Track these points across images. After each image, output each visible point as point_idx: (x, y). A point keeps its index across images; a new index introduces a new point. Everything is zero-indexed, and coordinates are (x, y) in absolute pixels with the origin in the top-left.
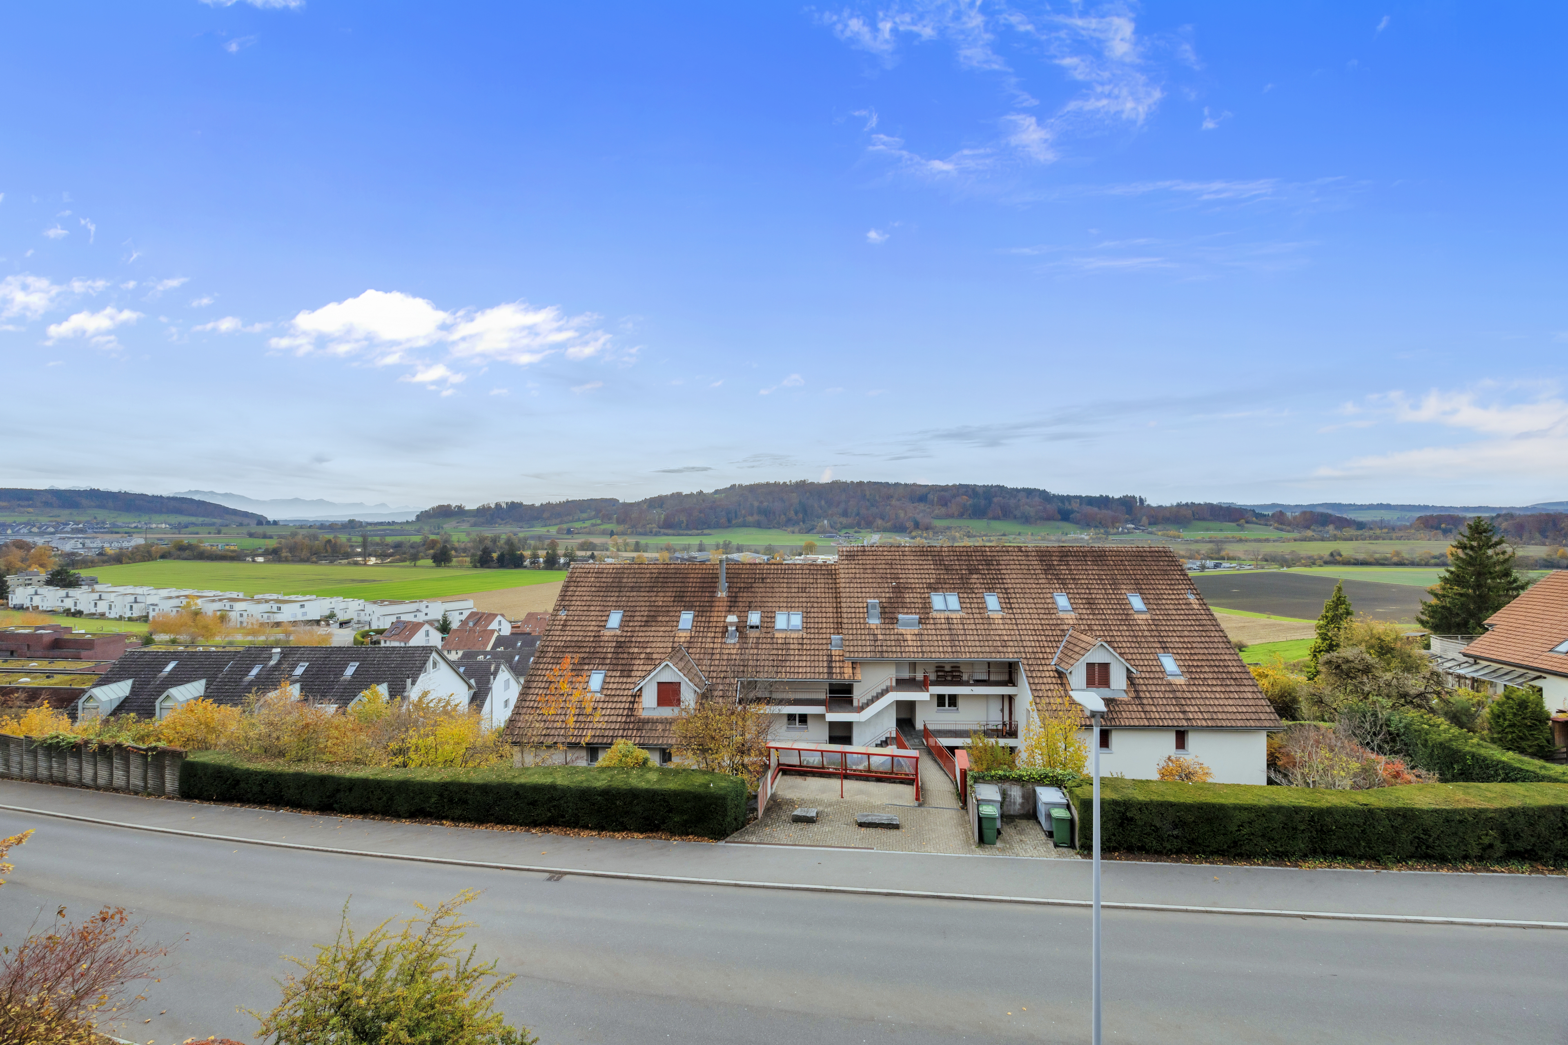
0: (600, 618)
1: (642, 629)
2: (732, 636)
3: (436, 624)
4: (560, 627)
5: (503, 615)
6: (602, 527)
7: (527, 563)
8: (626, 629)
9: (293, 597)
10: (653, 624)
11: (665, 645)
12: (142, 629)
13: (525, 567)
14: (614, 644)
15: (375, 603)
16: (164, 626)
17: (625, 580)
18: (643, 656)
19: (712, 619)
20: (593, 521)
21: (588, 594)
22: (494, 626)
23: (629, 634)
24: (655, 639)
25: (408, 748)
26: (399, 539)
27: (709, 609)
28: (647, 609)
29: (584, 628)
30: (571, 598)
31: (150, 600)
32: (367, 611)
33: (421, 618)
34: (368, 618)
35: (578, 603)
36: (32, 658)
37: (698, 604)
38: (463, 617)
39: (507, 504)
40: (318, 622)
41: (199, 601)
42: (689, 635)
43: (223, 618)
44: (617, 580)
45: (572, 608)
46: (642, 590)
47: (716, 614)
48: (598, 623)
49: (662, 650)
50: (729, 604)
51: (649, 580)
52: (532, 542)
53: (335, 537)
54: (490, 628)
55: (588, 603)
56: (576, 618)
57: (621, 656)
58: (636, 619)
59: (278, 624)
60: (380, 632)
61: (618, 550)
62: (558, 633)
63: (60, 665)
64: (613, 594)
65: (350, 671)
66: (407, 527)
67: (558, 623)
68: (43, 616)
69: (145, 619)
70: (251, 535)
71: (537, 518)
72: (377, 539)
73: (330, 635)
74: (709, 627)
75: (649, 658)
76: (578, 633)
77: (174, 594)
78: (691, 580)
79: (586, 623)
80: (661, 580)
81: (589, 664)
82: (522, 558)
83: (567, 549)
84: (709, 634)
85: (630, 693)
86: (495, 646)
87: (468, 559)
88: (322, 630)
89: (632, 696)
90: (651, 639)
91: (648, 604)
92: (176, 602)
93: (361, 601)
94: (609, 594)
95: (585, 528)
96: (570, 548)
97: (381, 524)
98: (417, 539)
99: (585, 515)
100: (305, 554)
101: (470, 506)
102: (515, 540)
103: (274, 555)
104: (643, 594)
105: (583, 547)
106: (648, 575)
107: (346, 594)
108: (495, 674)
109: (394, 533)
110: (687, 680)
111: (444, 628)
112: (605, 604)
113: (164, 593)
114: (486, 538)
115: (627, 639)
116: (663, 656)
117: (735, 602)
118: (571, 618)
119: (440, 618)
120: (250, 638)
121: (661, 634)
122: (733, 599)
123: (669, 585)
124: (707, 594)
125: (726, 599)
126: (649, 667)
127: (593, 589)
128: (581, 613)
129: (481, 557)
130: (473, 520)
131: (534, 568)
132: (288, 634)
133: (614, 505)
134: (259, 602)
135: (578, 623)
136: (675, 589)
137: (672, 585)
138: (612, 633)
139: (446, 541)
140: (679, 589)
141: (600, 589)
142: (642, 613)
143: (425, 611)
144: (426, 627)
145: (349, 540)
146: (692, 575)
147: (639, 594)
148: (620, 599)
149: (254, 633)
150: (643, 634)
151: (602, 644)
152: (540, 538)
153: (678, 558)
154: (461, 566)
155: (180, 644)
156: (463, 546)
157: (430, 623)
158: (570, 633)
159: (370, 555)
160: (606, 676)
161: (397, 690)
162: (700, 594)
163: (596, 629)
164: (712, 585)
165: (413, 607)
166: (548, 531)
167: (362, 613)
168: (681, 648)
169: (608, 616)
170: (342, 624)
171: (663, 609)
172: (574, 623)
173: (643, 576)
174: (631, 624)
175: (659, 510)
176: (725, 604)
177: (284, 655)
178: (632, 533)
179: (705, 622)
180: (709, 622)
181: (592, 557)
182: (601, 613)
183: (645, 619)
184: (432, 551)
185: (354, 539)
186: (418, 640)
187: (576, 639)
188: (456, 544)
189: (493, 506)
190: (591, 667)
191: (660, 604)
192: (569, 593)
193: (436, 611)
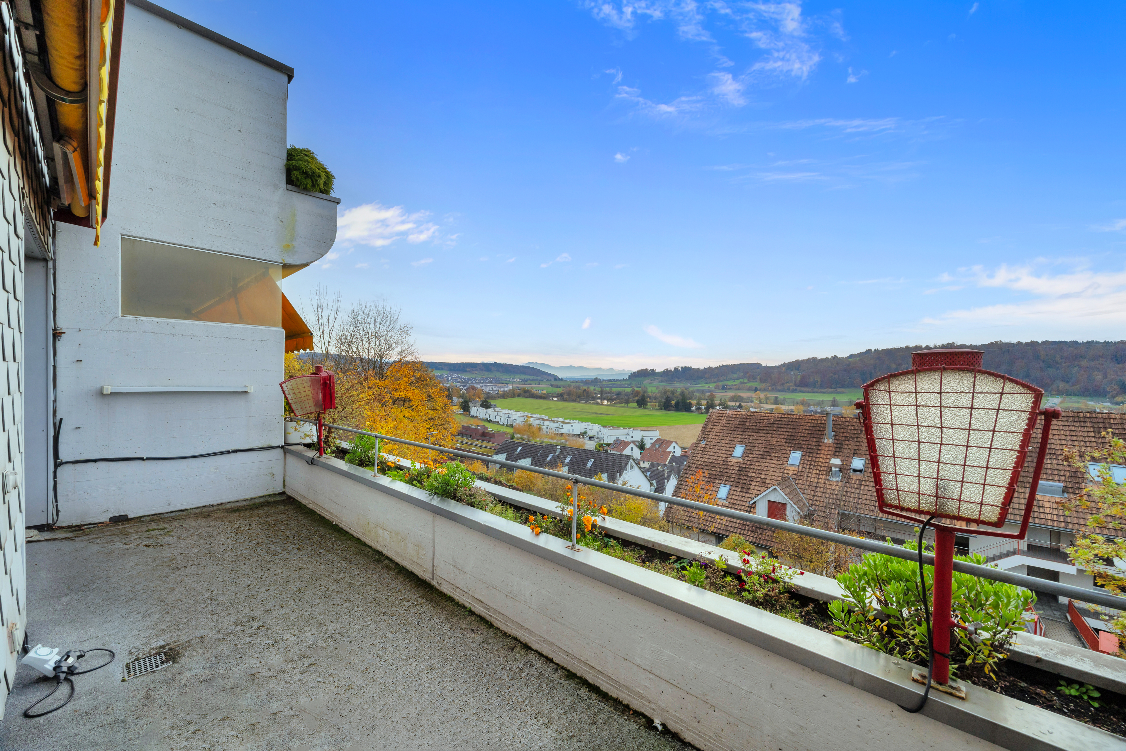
0: (728, 449)
1: (759, 460)
2: (836, 475)
3: (637, 444)
4: (701, 452)
5: (676, 443)
6: (749, 385)
7: (694, 408)
8: (747, 458)
9: (568, 421)
10: (768, 457)
11: (776, 474)
12: (510, 431)
13: (692, 411)
14: (737, 468)
15: (606, 427)
16: (518, 430)
17: (748, 424)
18: (758, 480)
19: (817, 460)
20: (742, 380)
21: (720, 431)
22: (670, 449)
23: (749, 463)
24: (769, 469)
25: (612, 510)
26: (619, 389)
27: (816, 451)
28: (763, 446)
29: (717, 455)
30: (709, 433)
31: (514, 417)
32: (602, 432)
33: (629, 439)
34: (602, 436)
35: (713, 437)
36: (476, 439)
37: (806, 446)
38: (653, 441)
39: (682, 368)
40: (579, 435)
41: (531, 419)
42: (796, 469)
43: (540, 429)
44: (742, 423)
45: (709, 440)
46: (761, 431)
47: (821, 456)
48: (726, 452)
49: (773, 478)
50: (834, 449)
51: (766, 425)
52: (698, 394)
53: (588, 388)
54: (668, 450)
55: (720, 438)
56: (712, 447)
57: (742, 477)
58: (754, 452)
59: (562, 435)
60: (608, 445)
61: (761, 402)
62: (699, 455)
63: (485, 444)
64: (738, 433)
65: (590, 464)
66: (624, 383)
67: (699, 449)
68: (480, 421)
69: (512, 426)
70: (552, 386)
71: (701, 378)
72: (608, 389)
73: (584, 444)
74: (814, 466)
75: (763, 482)
76: (712, 457)
77: (522, 415)
78: (801, 427)
79: (718, 451)
80: (776, 425)
81: (719, 479)
82: (690, 405)
83: (721, 400)
84: (814, 471)
85: (747, 505)
86: (670, 462)
87: (657, 404)
88: (580, 440)
89: (748, 507)
90: (766, 468)
91: (765, 442)
92: (522, 419)
93: (599, 426)
94: (736, 432)
95: (735, 385)
96: (723, 399)
97: (610, 380)
98: (628, 390)
99: (735, 376)
100: (574, 397)
101: (659, 369)
102: (686, 393)
103: (561, 397)
104: (761, 435)
105: (733, 399)
106: (766, 421)
107: (593, 421)
108: (668, 479)
109: (617, 386)
110: (792, 503)
111: (642, 446)
112: (732, 439)
113: (519, 414)
114: (668, 391)
115: (747, 466)
116: (774, 483)
117: (840, 448)
118: (708, 447)
119: (640, 440)
120: (550, 441)
121: (773, 465)
122: (838, 446)
123: (782, 430)
124: (814, 440)
125: (832, 445)
126: (763, 489)
127: (725, 428)
128: (715, 444)
129: (665, 403)
130: (660, 378)
131: (698, 412)
132: (566, 441)
133: (758, 368)
134: (554, 422)
135: (713, 450)
136: (787, 433)
137: (785, 430)
138: (736, 461)
139: (645, 392)
140: (790, 434)
141: (729, 429)
142: (760, 449)
143: (631, 435)
144: (632, 445)
145: (594, 390)
146: (802, 424)
147: (758, 434)
148: (743, 437)
149: (552, 438)
150: (759, 464)
151: (729, 467)
152: (703, 392)
153: (811, 411)
154: (653, 408)
155: (524, 440)
156: (654, 395)
157: (634, 442)
158: (707, 457)
159: (604, 399)
160: (730, 489)
161: (612, 478)
162: (808, 439)
163: (725, 456)
164: (820, 433)
165: (625, 432)
166: (709, 387)
167: (600, 433)
168: (789, 479)
169: (734, 448)
170: (591, 438)
171: (777, 447)
172: (710, 450)
173: (762, 421)
174: (751, 455)
175: (796, 372)
176: (831, 449)
177: (562, 450)
178: (772, 390)
179: (811, 461)
180: (815, 461)
181: (740, 406)
182: (729, 446)
183: (761, 453)
184: (636, 398)
185: (597, 389)
186: (627, 452)
187: (711, 461)
188: (650, 394)
189: (673, 370)
190: (720, 481)
191: (774, 443)
192: (708, 430)
193: (637, 435)
